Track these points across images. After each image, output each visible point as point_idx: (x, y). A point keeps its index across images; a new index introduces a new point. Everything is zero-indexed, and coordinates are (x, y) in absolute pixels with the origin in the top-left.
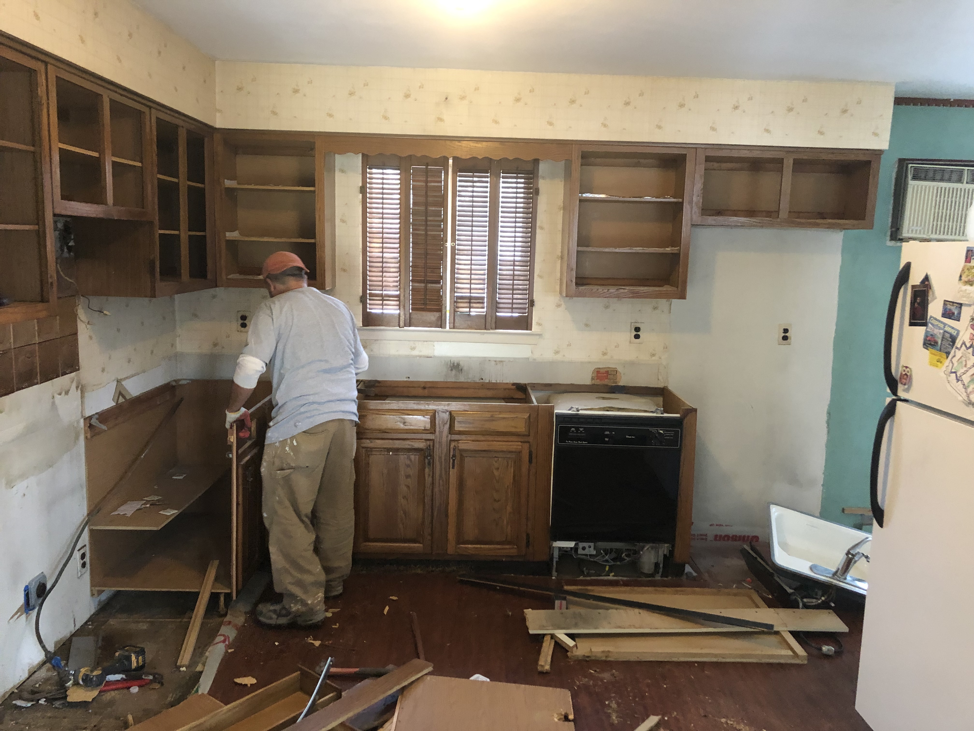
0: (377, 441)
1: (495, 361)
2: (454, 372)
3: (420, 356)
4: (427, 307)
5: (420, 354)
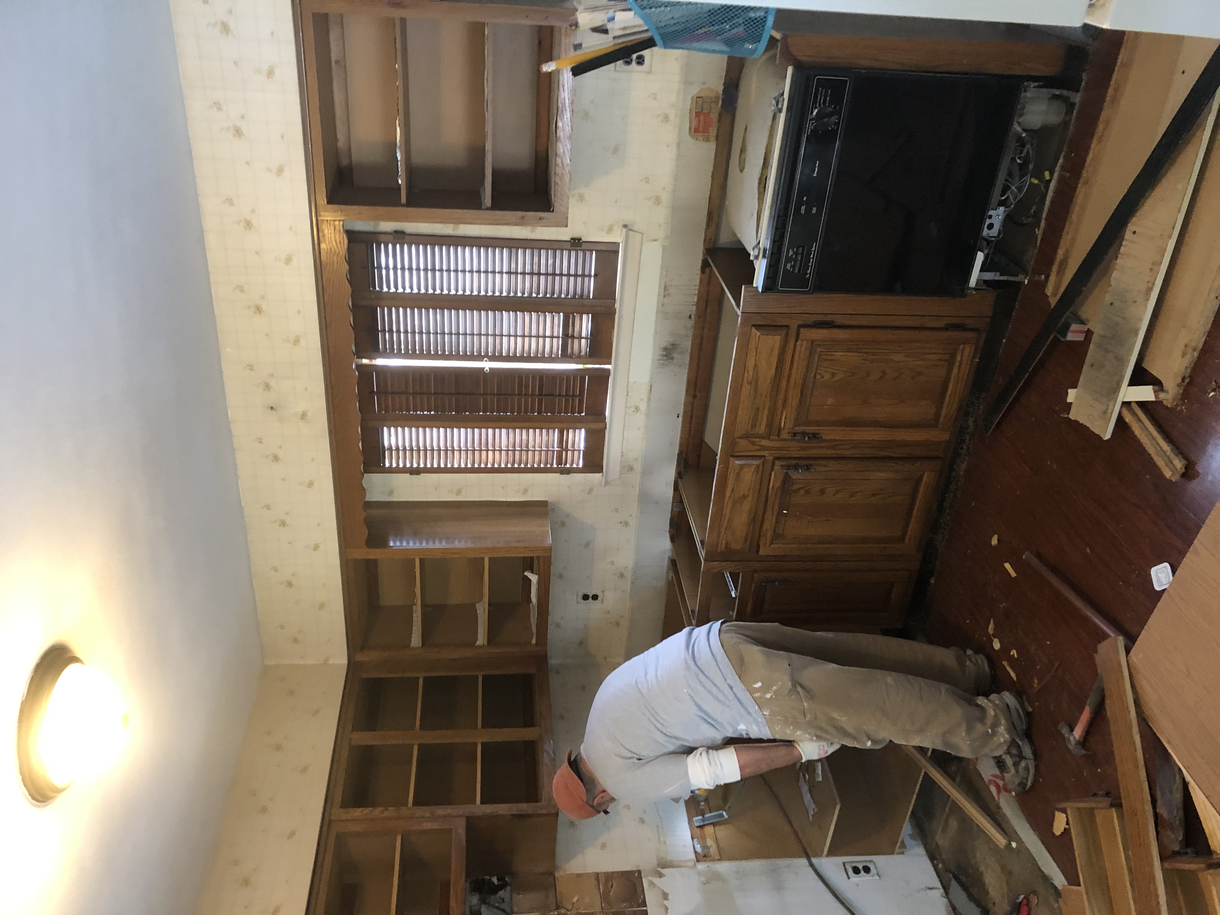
0: (764, 528)
1: (664, 296)
2: (675, 355)
3: (649, 400)
4: (578, 394)
5: (645, 400)
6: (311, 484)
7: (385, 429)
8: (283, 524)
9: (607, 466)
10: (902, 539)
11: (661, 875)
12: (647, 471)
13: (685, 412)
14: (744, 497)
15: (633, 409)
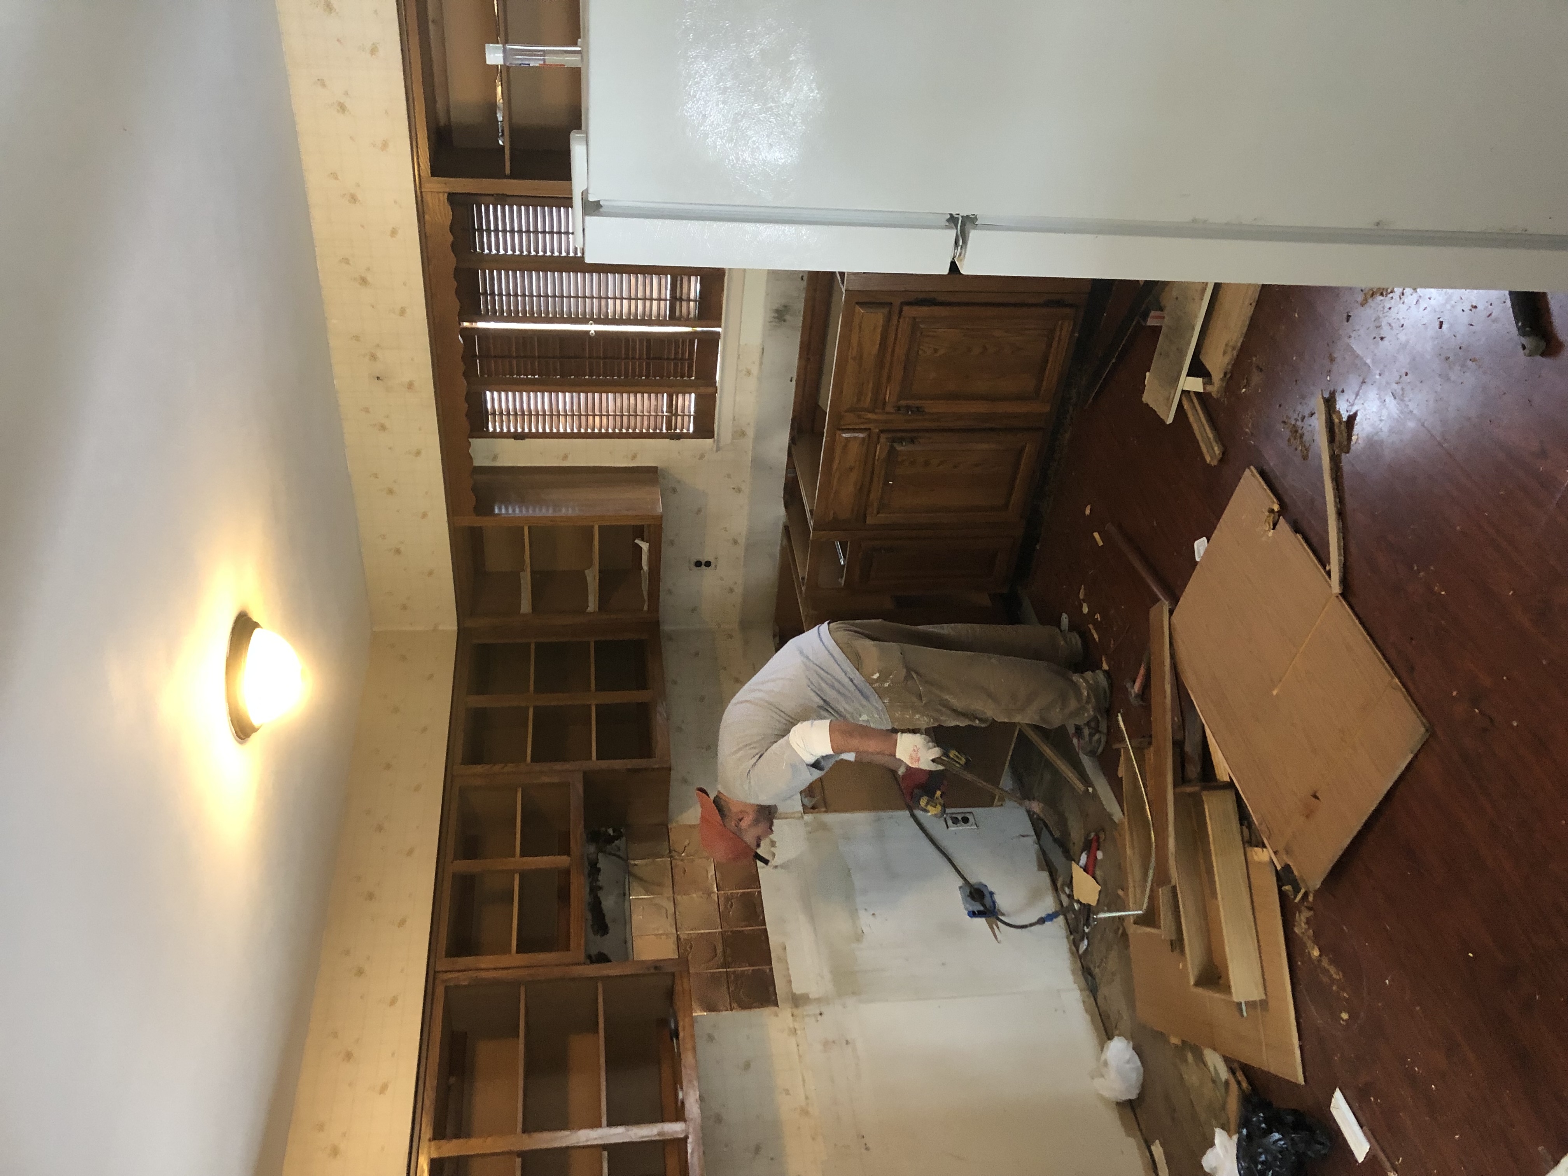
0: (871, 497)
2: (787, 317)
3: (761, 364)
4: (687, 357)
5: (757, 362)
6: (418, 453)
7: (488, 394)
8: (391, 492)
9: (718, 431)
10: (1005, 507)
12: (761, 435)
13: (798, 376)
14: (851, 469)
15: (744, 372)
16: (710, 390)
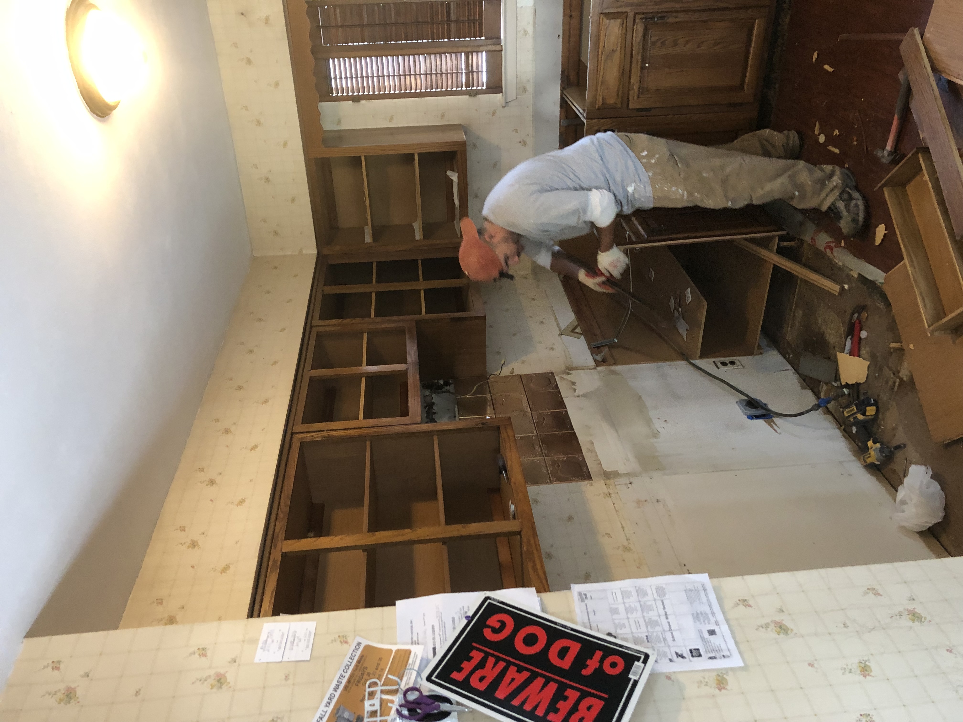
0: (632, 83)
3: (534, 23)
4: (478, 18)
5: (531, 23)
7: (331, 60)
8: (259, 123)
9: (505, 86)
10: (741, 87)
11: (569, 374)
12: (539, 91)
13: (563, 32)
14: (614, 51)
15: (522, 33)
16: (498, 48)
